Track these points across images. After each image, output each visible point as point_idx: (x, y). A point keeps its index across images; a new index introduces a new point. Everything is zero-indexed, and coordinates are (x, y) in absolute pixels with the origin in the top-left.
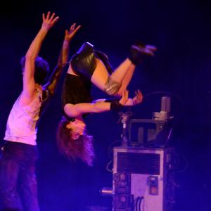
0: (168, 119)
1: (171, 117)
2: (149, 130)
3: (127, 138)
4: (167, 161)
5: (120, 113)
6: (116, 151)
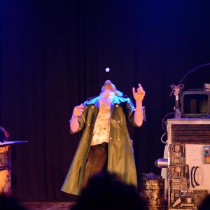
5: (172, 86)
6: (170, 123)
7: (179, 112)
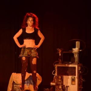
0: (79, 51)
1: (81, 50)
4: (79, 70)
5: (58, 49)
7: (61, 61)
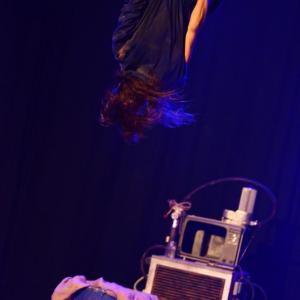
0: (248, 226)
1: (254, 223)
2: (213, 237)
3: (176, 244)
4: (235, 293)
5: (171, 202)
6: (155, 262)
7: (174, 248)
